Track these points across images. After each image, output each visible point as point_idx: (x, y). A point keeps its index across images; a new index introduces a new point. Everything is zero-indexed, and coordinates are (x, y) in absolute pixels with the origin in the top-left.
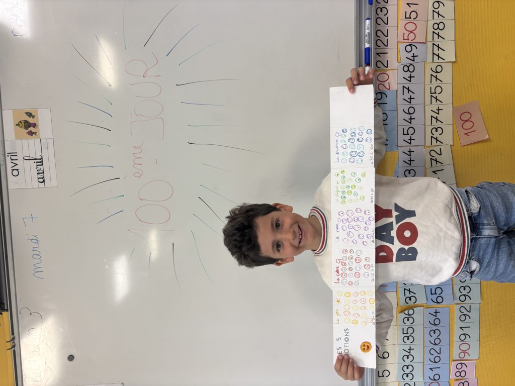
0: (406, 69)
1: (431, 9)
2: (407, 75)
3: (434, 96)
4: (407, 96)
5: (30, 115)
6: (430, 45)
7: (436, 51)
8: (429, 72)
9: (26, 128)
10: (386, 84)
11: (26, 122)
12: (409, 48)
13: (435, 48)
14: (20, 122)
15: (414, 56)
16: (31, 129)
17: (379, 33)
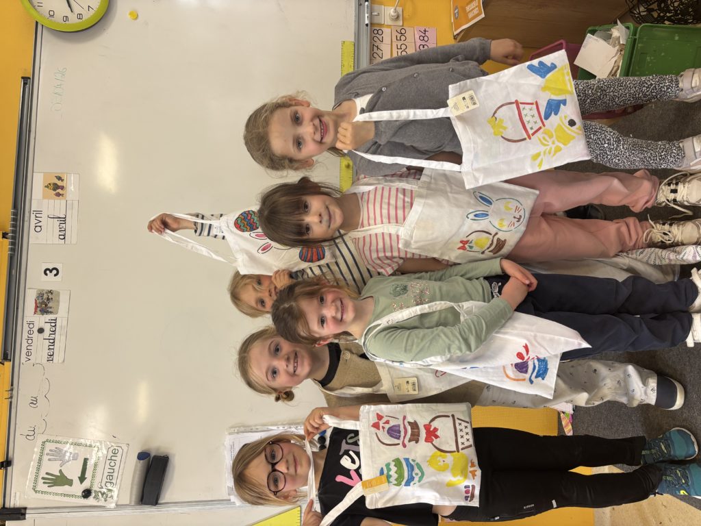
5: (59, 178)
9: (54, 190)
11: (55, 184)
14: (50, 184)
16: (59, 191)
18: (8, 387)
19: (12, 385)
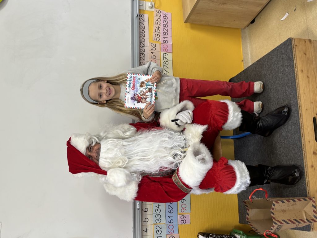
1: (162, 56)
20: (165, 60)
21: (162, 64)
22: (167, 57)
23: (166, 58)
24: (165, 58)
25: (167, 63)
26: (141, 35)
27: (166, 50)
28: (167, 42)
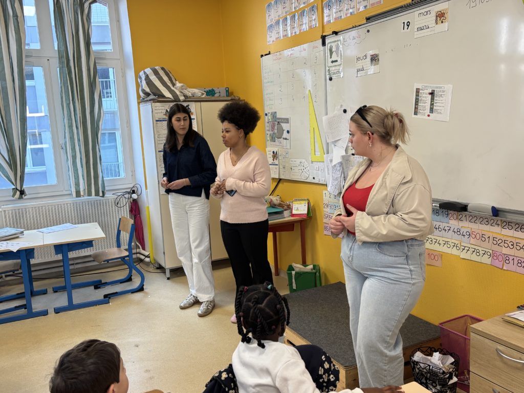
0: (458, 230)
1: (487, 250)
2: (456, 230)
3: (446, 243)
4: (446, 228)
6: (469, 246)
7: (466, 248)
8: (457, 242)
10: (452, 218)
12: (468, 234)
13: (468, 249)
15: (464, 235)
17: (475, 218)
18: (357, 24)
19: (359, 26)
20: (481, 252)
21: (477, 248)
22: (486, 256)
23: (484, 254)
24: (484, 252)
25: (478, 254)
26: (517, 226)
27: (495, 258)
28: (507, 262)
